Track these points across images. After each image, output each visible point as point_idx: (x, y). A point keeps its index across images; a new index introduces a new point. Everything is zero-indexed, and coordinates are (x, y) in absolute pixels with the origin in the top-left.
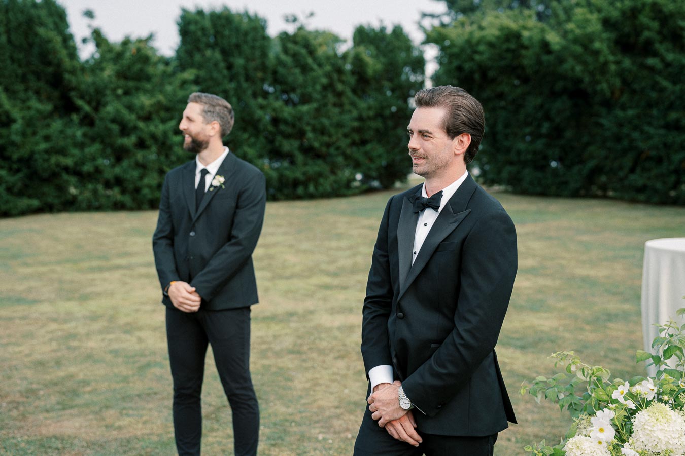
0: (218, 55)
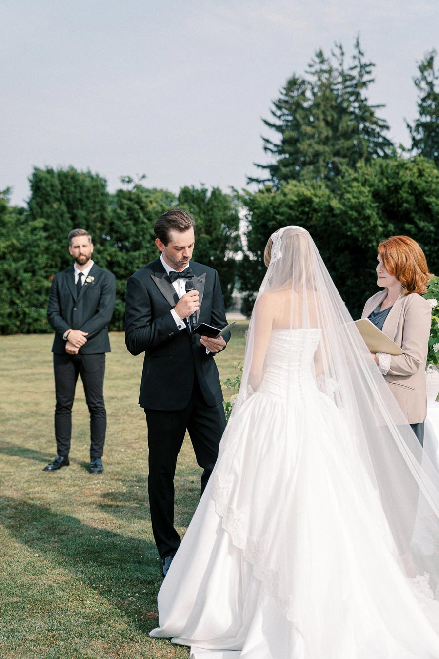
0: (64, 208)
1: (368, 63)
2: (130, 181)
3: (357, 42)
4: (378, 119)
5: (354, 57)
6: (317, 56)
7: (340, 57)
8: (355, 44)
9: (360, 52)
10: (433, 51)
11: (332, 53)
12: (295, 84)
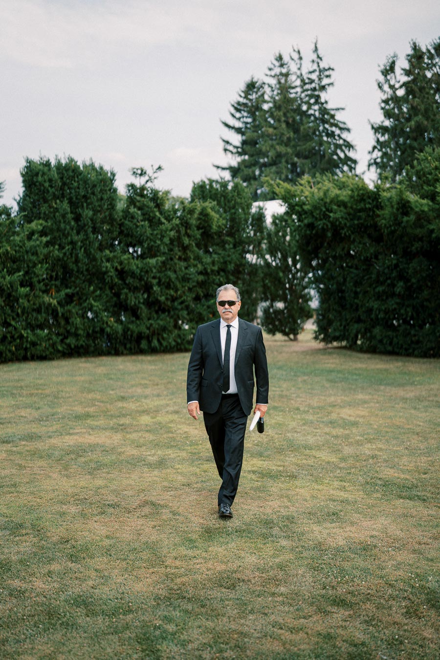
1: (327, 67)
2: (143, 173)
3: (316, 47)
4: (338, 121)
5: (313, 61)
6: (276, 60)
7: (298, 61)
8: (314, 49)
9: (318, 57)
10: (395, 56)
11: (291, 57)
12: (254, 87)
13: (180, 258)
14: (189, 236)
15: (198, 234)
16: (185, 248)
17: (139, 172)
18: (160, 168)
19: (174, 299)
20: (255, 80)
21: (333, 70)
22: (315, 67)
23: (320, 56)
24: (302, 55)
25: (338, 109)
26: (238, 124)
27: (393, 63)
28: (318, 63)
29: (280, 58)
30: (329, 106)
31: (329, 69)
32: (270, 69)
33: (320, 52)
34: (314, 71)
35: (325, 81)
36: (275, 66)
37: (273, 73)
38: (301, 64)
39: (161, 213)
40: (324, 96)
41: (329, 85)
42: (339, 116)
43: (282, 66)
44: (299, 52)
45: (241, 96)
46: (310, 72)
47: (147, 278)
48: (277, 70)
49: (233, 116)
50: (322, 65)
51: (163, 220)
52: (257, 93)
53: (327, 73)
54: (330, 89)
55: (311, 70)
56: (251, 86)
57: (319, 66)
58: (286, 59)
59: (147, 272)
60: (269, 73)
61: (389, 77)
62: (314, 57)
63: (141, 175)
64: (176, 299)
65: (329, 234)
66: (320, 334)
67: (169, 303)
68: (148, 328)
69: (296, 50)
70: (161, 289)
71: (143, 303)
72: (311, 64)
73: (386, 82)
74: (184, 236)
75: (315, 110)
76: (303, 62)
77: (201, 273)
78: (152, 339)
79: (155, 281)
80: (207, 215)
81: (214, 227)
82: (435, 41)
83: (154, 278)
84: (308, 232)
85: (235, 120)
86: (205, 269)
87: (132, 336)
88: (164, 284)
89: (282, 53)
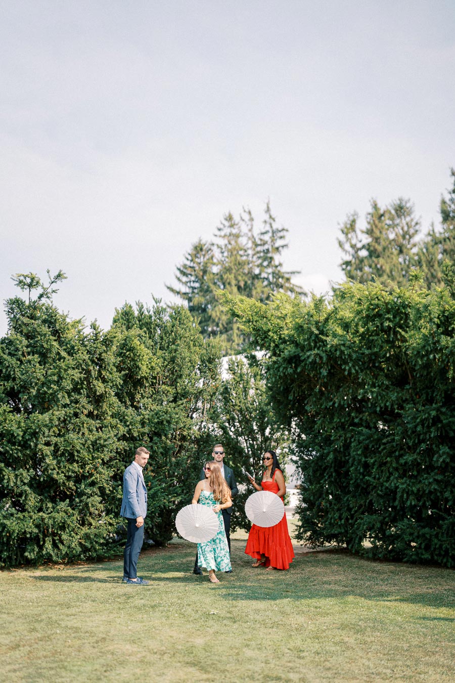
1: (280, 228)
2: (33, 283)
3: (268, 207)
4: (294, 285)
5: (265, 222)
6: (226, 219)
7: (249, 223)
8: (266, 209)
9: (271, 217)
10: (355, 214)
11: (241, 218)
12: (201, 250)
13: (90, 415)
14: (104, 381)
15: (117, 378)
16: (98, 400)
17: (28, 280)
18: (59, 276)
19: (78, 479)
20: (203, 242)
21: (287, 231)
22: (268, 228)
23: (273, 217)
24: (253, 215)
25: (293, 273)
26: (185, 289)
27: (354, 221)
28: (271, 224)
29: (230, 218)
30: (283, 269)
31: (283, 230)
32: (219, 230)
33: (273, 213)
34: (266, 232)
35: (279, 243)
36: (224, 225)
37: (223, 233)
38: (252, 225)
39: (61, 343)
40: (277, 259)
41: (283, 247)
42: (295, 281)
43: (232, 226)
44: (250, 213)
45: (188, 259)
46: (263, 234)
47: (36, 445)
48: (227, 231)
49: (179, 279)
50: (275, 226)
51: (63, 354)
52: (204, 256)
53: (281, 234)
54: (284, 251)
55: (264, 231)
56: (199, 249)
57: (271, 227)
58: (236, 218)
59: (35, 434)
60: (218, 233)
61: (350, 236)
62: (266, 217)
63: (30, 286)
64: (84, 477)
65: (324, 372)
66: (305, 532)
67: (71, 484)
68: (37, 526)
69: (247, 210)
70: (59, 462)
71: (30, 485)
72: (263, 225)
73: (347, 241)
74: (97, 379)
75: (267, 273)
76: (254, 223)
77: (124, 438)
78: (44, 542)
79: (47, 450)
80: (131, 349)
81: (144, 368)
82: (395, 202)
83: (48, 444)
84: (290, 371)
85: (181, 283)
86: (129, 431)
87: (9, 538)
88: (63, 454)
89: (232, 213)
